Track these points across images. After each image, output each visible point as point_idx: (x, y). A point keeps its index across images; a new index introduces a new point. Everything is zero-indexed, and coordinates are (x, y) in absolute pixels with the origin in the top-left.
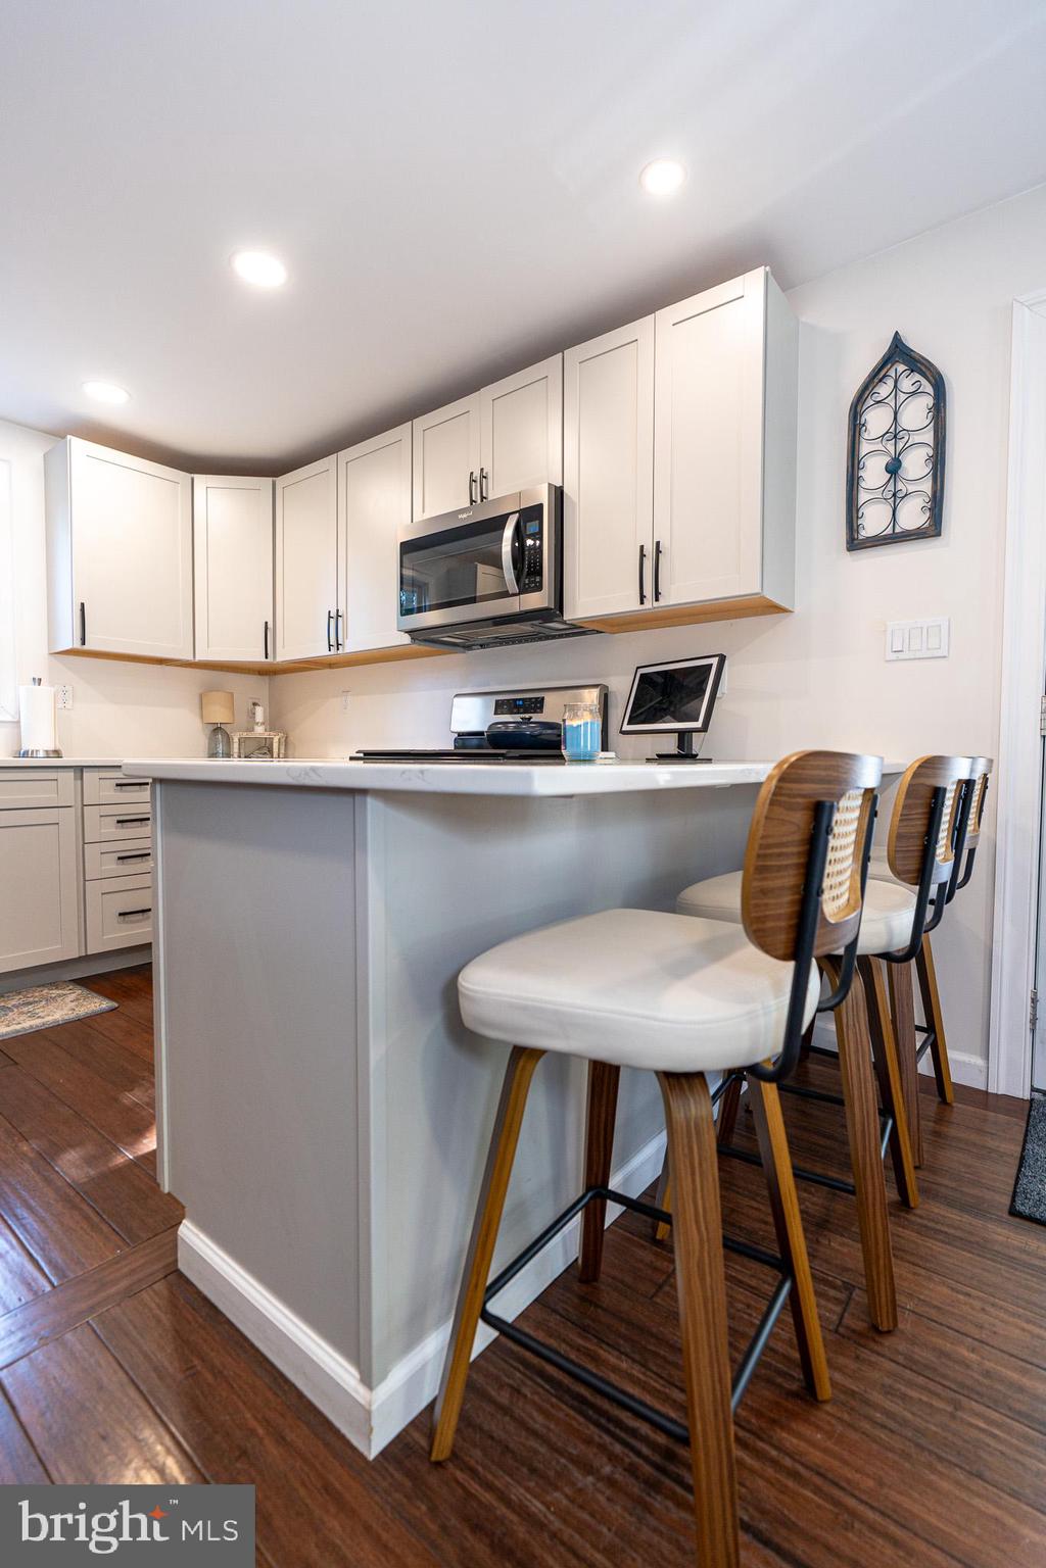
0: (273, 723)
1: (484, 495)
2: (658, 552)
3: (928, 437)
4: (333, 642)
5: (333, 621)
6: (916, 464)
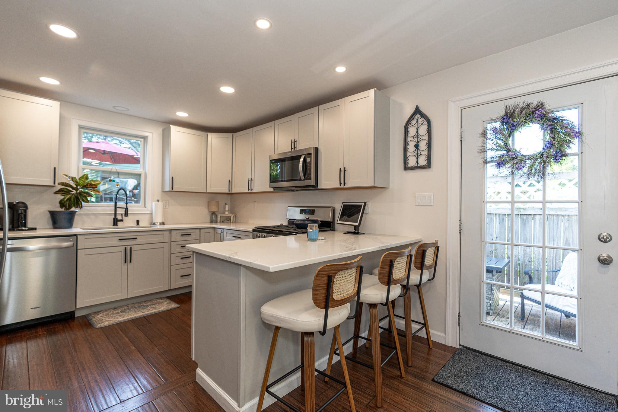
0: (232, 211)
1: (295, 147)
2: (345, 170)
3: (426, 138)
4: (250, 188)
5: (250, 181)
6: (423, 145)
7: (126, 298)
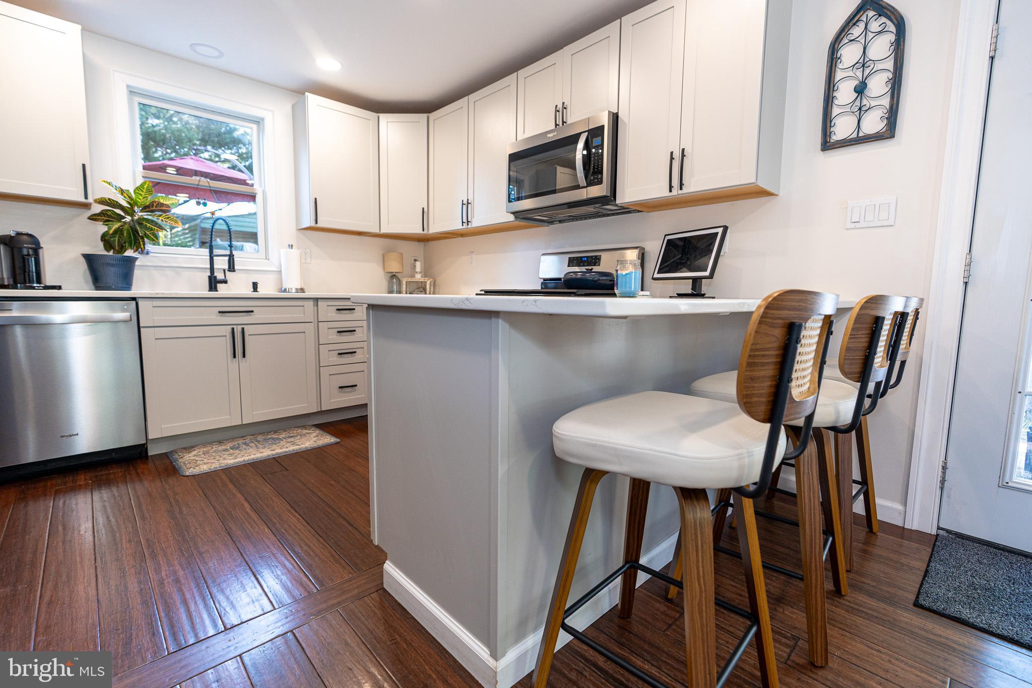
0: (426, 272)
1: (565, 120)
2: (683, 155)
3: (890, 65)
4: (465, 220)
5: (465, 207)
6: (878, 85)
7: (241, 424)
